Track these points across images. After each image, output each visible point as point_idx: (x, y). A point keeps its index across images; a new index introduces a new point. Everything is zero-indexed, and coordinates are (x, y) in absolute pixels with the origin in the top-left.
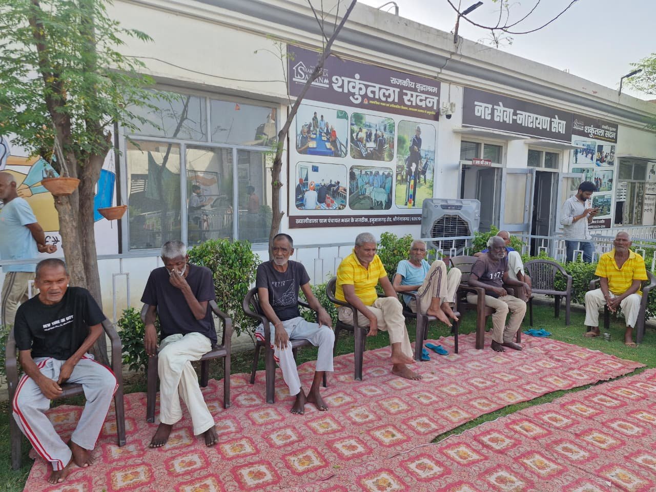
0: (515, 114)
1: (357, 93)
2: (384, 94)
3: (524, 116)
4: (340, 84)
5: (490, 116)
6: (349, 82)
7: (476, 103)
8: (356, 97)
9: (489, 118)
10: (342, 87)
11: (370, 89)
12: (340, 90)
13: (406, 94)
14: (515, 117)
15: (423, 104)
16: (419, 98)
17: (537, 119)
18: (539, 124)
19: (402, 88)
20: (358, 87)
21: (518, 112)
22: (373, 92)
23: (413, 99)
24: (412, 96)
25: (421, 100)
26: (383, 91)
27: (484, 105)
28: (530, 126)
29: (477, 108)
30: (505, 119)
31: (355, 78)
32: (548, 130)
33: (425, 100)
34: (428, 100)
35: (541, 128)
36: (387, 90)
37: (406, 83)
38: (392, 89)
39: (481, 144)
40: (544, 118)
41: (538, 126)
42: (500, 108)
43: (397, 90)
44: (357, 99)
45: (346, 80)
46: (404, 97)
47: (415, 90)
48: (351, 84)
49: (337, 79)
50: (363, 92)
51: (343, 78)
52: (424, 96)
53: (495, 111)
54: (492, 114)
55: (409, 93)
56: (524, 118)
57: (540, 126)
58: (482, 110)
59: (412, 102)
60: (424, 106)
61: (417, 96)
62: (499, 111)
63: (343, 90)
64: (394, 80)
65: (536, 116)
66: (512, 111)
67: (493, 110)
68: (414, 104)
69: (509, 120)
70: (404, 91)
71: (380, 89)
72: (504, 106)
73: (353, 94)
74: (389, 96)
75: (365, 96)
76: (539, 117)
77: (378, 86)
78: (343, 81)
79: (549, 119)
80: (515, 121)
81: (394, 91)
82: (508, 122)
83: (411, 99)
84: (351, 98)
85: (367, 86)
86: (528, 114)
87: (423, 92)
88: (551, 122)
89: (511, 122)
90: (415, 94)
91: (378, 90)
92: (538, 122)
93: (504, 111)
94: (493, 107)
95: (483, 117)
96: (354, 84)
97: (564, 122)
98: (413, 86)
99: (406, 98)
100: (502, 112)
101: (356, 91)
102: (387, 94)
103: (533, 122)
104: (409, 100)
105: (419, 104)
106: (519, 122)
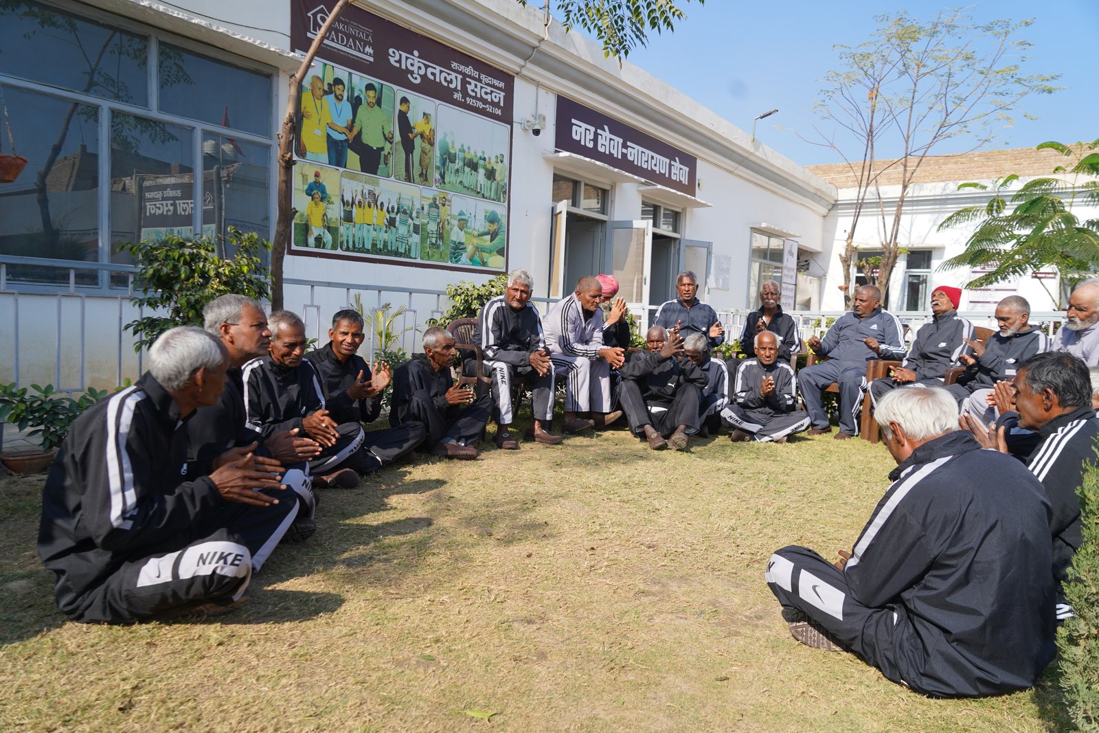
0: (625, 146)
1: (416, 71)
2: (445, 78)
3: (636, 151)
4: (397, 58)
5: (592, 142)
6: (407, 58)
7: (573, 121)
8: (414, 76)
9: (590, 145)
10: (399, 61)
11: (430, 70)
12: (398, 65)
13: (470, 84)
14: (624, 151)
15: (488, 97)
16: (483, 90)
17: (652, 157)
18: (655, 165)
19: (465, 75)
20: (417, 65)
21: (629, 144)
22: (433, 74)
23: (478, 90)
24: (476, 86)
25: (486, 93)
26: (444, 75)
27: (584, 126)
28: (645, 166)
29: (574, 128)
30: (612, 151)
31: (413, 55)
32: (667, 176)
33: (491, 94)
34: (494, 94)
35: (658, 172)
36: (449, 74)
37: (469, 70)
38: (454, 74)
39: (580, 182)
40: (662, 158)
41: (654, 168)
42: (605, 134)
43: (460, 77)
44: (416, 78)
45: (404, 55)
46: (468, 86)
47: (479, 80)
48: (409, 61)
49: (394, 52)
50: (422, 72)
51: (400, 52)
52: (489, 89)
53: (599, 137)
54: (595, 140)
55: (473, 82)
56: (636, 153)
57: (656, 169)
58: (581, 131)
59: (476, 93)
60: (490, 100)
61: (482, 88)
62: (604, 138)
63: (400, 65)
64: (454, 65)
65: (651, 153)
66: (621, 141)
67: (596, 135)
68: (479, 96)
69: (617, 153)
70: (467, 79)
71: (441, 72)
72: (610, 133)
73: (412, 73)
74: (451, 82)
75: (424, 77)
76: (656, 155)
77: (439, 68)
78: (400, 55)
79: (668, 161)
80: (624, 155)
81: (456, 77)
82: (615, 156)
83: (475, 90)
84: (409, 76)
85: (427, 66)
86: (641, 149)
87: (488, 85)
88: (670, 165)
89: (620, 157)
90: (479, 85)
91: (438, 73)
92: (654, 162)
93: (611, 139)
94: (596, 130)
95: (583, 143)
96: (412, 62)
97: (687, 169)
98: (477, 76)
99: (470, 88)
100: (608, 140)
101: (415, 69)
102: (448, 79)
103: (647, 162)
104: (473, 91)
105: (485, 97)
106: (631, 158)
